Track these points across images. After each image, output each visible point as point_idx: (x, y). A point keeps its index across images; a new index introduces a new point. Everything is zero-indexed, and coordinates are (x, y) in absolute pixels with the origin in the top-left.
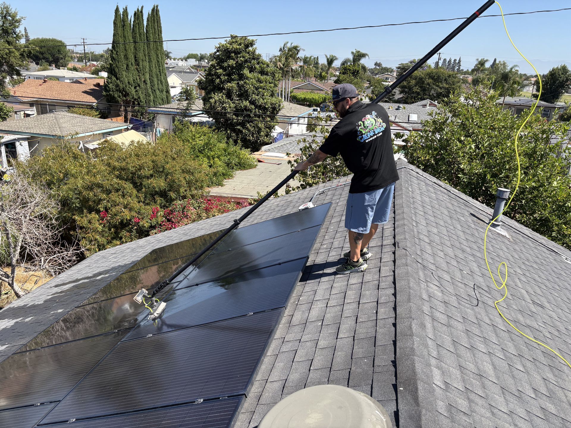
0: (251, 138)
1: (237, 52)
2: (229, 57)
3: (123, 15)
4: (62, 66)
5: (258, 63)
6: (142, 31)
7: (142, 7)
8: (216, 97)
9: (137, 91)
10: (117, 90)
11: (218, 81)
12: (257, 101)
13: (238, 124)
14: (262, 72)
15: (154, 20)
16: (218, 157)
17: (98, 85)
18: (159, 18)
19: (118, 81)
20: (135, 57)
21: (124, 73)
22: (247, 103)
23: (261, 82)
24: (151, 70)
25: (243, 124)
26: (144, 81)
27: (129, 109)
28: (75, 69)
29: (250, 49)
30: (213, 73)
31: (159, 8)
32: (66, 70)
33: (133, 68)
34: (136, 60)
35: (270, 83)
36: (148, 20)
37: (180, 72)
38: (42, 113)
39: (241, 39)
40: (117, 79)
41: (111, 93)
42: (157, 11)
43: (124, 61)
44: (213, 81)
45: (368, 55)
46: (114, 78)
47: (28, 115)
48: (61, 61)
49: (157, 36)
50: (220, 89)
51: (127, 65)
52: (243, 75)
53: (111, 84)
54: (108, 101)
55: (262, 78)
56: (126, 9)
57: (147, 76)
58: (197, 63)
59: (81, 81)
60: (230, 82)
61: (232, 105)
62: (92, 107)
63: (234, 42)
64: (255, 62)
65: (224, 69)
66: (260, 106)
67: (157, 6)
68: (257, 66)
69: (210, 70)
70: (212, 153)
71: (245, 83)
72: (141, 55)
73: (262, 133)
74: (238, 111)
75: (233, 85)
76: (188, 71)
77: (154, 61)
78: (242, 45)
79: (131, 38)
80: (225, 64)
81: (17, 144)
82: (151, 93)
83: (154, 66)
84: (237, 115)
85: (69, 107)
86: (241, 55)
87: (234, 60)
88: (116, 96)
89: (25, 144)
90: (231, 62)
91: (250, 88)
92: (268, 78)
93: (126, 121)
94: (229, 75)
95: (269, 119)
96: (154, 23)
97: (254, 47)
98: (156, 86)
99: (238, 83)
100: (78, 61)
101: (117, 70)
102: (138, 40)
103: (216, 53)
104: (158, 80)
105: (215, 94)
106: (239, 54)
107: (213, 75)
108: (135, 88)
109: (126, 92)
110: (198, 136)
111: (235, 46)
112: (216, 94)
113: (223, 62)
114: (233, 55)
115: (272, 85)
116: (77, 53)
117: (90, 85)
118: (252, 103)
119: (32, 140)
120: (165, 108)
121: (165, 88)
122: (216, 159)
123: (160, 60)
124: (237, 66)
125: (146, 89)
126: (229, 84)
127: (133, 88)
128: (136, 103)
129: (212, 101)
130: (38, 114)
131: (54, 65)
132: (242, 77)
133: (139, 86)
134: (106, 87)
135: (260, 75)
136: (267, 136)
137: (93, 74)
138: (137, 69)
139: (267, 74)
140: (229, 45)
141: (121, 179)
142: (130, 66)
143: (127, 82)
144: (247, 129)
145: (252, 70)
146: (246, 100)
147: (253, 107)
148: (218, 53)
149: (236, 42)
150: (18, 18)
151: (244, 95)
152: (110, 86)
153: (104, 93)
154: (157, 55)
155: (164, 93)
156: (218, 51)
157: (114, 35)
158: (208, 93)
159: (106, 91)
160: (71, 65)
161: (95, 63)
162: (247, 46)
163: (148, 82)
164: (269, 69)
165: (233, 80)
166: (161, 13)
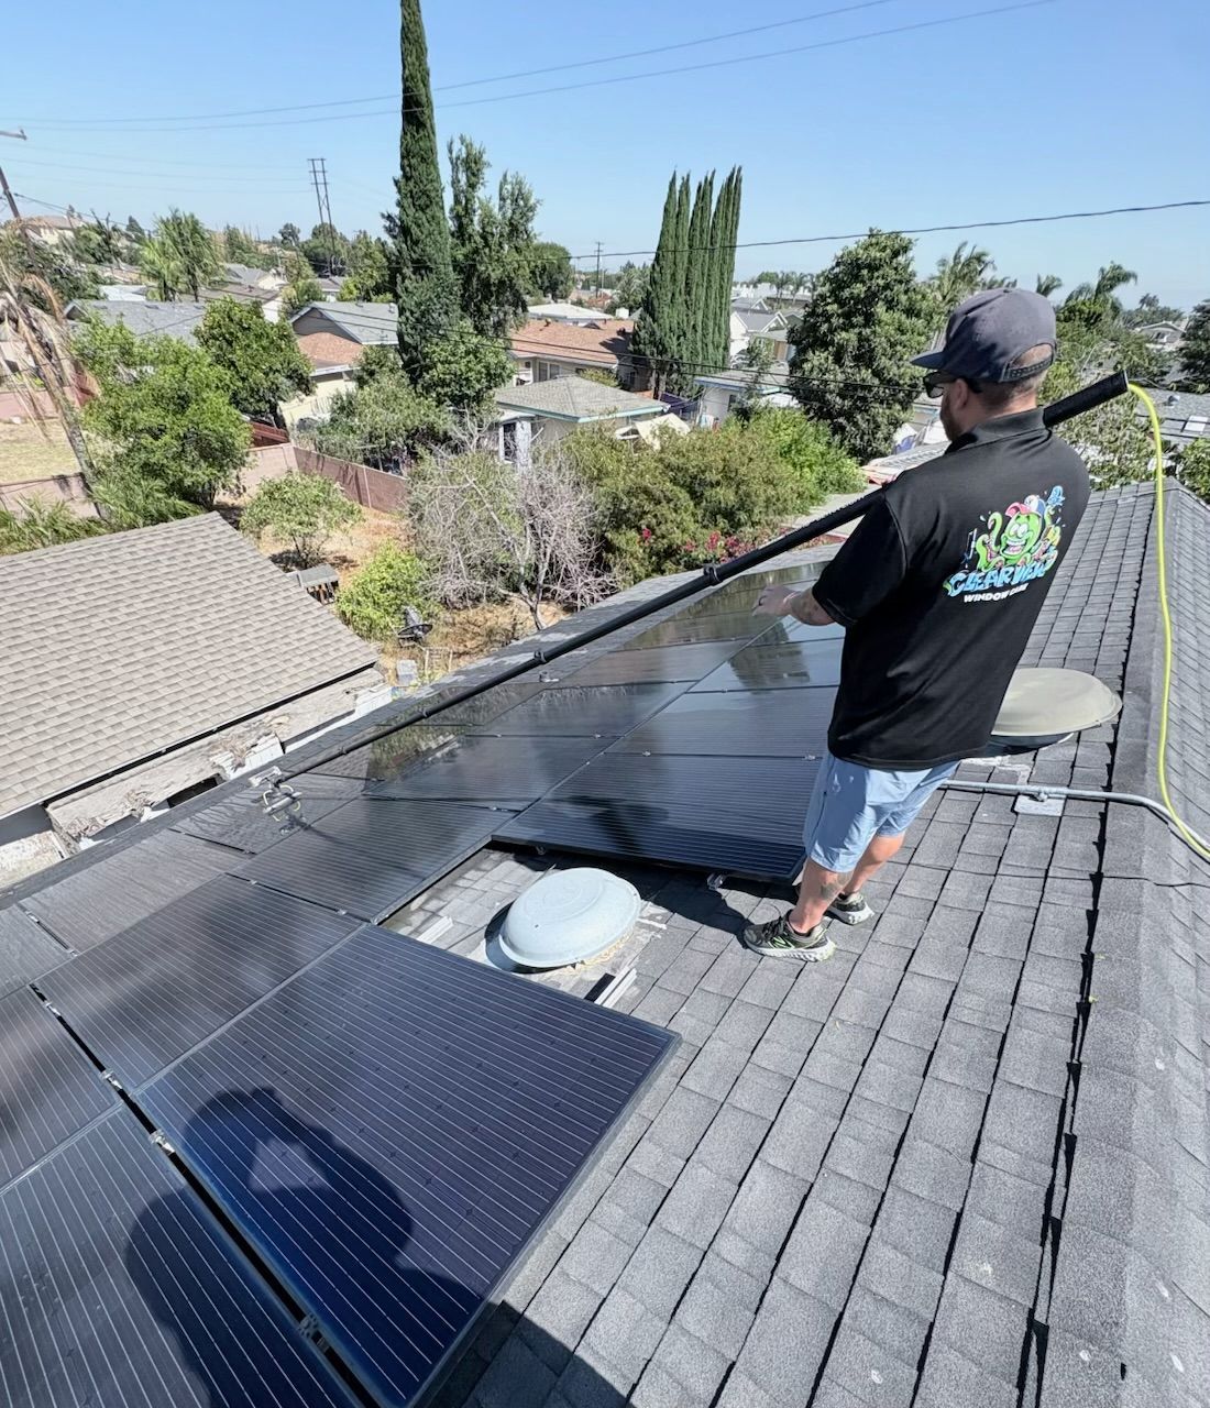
0: (858, 441)
1: (873, 267)
2: (857, 278)
3: (681, 191)
4: (562, 298)
5: (906, 292)
6: (705, 224)
7: (713, 173)
8: (817, 358)
9: (679, 345)
10: (651, 342)
11: (825, 327)
12: (885, 371)
13: (840, 414)
14: (911, 312)
15: (728, 200)
16: (810, 466)
17: (622, 332)
18: (739, 195)
19: (655, 326)
20: (687, 279)
21: (666, 309)
22: (866, 374)
23: (903, 333)
24: (707, 306)
25: (849, 416)
26: (694, 327)
27: (663, 378)
28: (579, 303)
29: (901, 259)
30: (820, 310)
31: (742, 172)
32: (569, 305)
33: (680, 299)
34: (687, 284)
35: (919, 334)
36: (719, 201)
37: (746, 310)
38: (540, 380)
39: (886, 238)
40: (654, 321)
41: (641, 346)
42: (739, 180)
43: (670, 287)
44: (815, 328)
45: (1135, 277)
46: (649, 319)
47: (522, 382)
48: (561, 287)
49: (728, 233)
50: (823, 343)
51: (673, 295)
52: (872, 314)
53: (643, 331)
54: (635, 361)
55: (907, 322)
56: (688, 180)
57: (700, 318)
58: (773, 292)
59: (598, 324)
60: (847, 331)
61: (840, 377)
62: (609, 371)
63: (872, 245)
64: (903, 287)
65: (841, 302)
66: (890, 380)
67: (739, 170)
68: (903, 298)
69: (815, 304)
70: (802, 458)
71: (874, 332)
72: (696, 274)
73: (880, 435)
74: (848, 390)
75: (849, 338)
76: (758, 308)
77: (715, 286)
78: (888, 251)
79: (686, 239)
80: (846, 293)
81: (518, 425)
82: (700, 349)
83: (713, 296)
84: (843, 397)
85: (578, 371)
86: (881, 272)
87: (863, 282)
88: (648, 352)
89: (527, 425)
90: (859, 289)
91: (880, 343)
92: (920, 323)
93: (656, 397)
94: (847, 316)
95: (898, 407)
96: (728, 205)
97: (910, 254)
98: (711, 335)
99: (860, 333)
100: (583, 288)
101: (656, 303)
102: (697, 243)
103: (833, 269)
104: (715, 324)
105: (814, 353)
106: (877, 270)
107: (818, 316)
108: (678, 338)
109: (663, 345)
110: (785, 426)
111: (875, 253)
112: (817, 353)
113: (842, 289)
114: (865, 272)
115: (923, 339)
116: (580, 273)
117: (610, 332)
118: (876, 374)
119: (537, 421)
120: (719, 378)
121: (723, 342)
122: (806, 469)
123: (725, 285)
124: (866, 297)
125: (695, 342)
126: (844, 334)
127: (675, 339)
128: (675, 367)
129: (807, 366)
130: (535, 381)
131: (550, 295)
132: (870, 319)
133: (685, 334)
134: (634, 337)
135: (904, 316)
136: (886, 439)
137: (606, 312)
138: (686, 302)
139: (918, 316)
140: (861, 252)
141: (674, 484)
142: (677, 295)
143: (668, 327)
144: (856, 424)
145: (891, 305)
146: (867, 367)
147: (877, 382)
148: (837, 270)
149: (877, 244)
150: (532, 201)
151: (865, 357)
152: (642, 333)
153: (631, 347)
154: (722, 274)
155: (721, 350)
156: (838, 264)
157: (662, 234)
158: (802, 351)
159: (636, 343)
160: (573, 296)
161: (608, 292)
162: (896, 254)
163: (699, 329)
164: (924, 304)
165: (853, 326)
166: (744, 186)
